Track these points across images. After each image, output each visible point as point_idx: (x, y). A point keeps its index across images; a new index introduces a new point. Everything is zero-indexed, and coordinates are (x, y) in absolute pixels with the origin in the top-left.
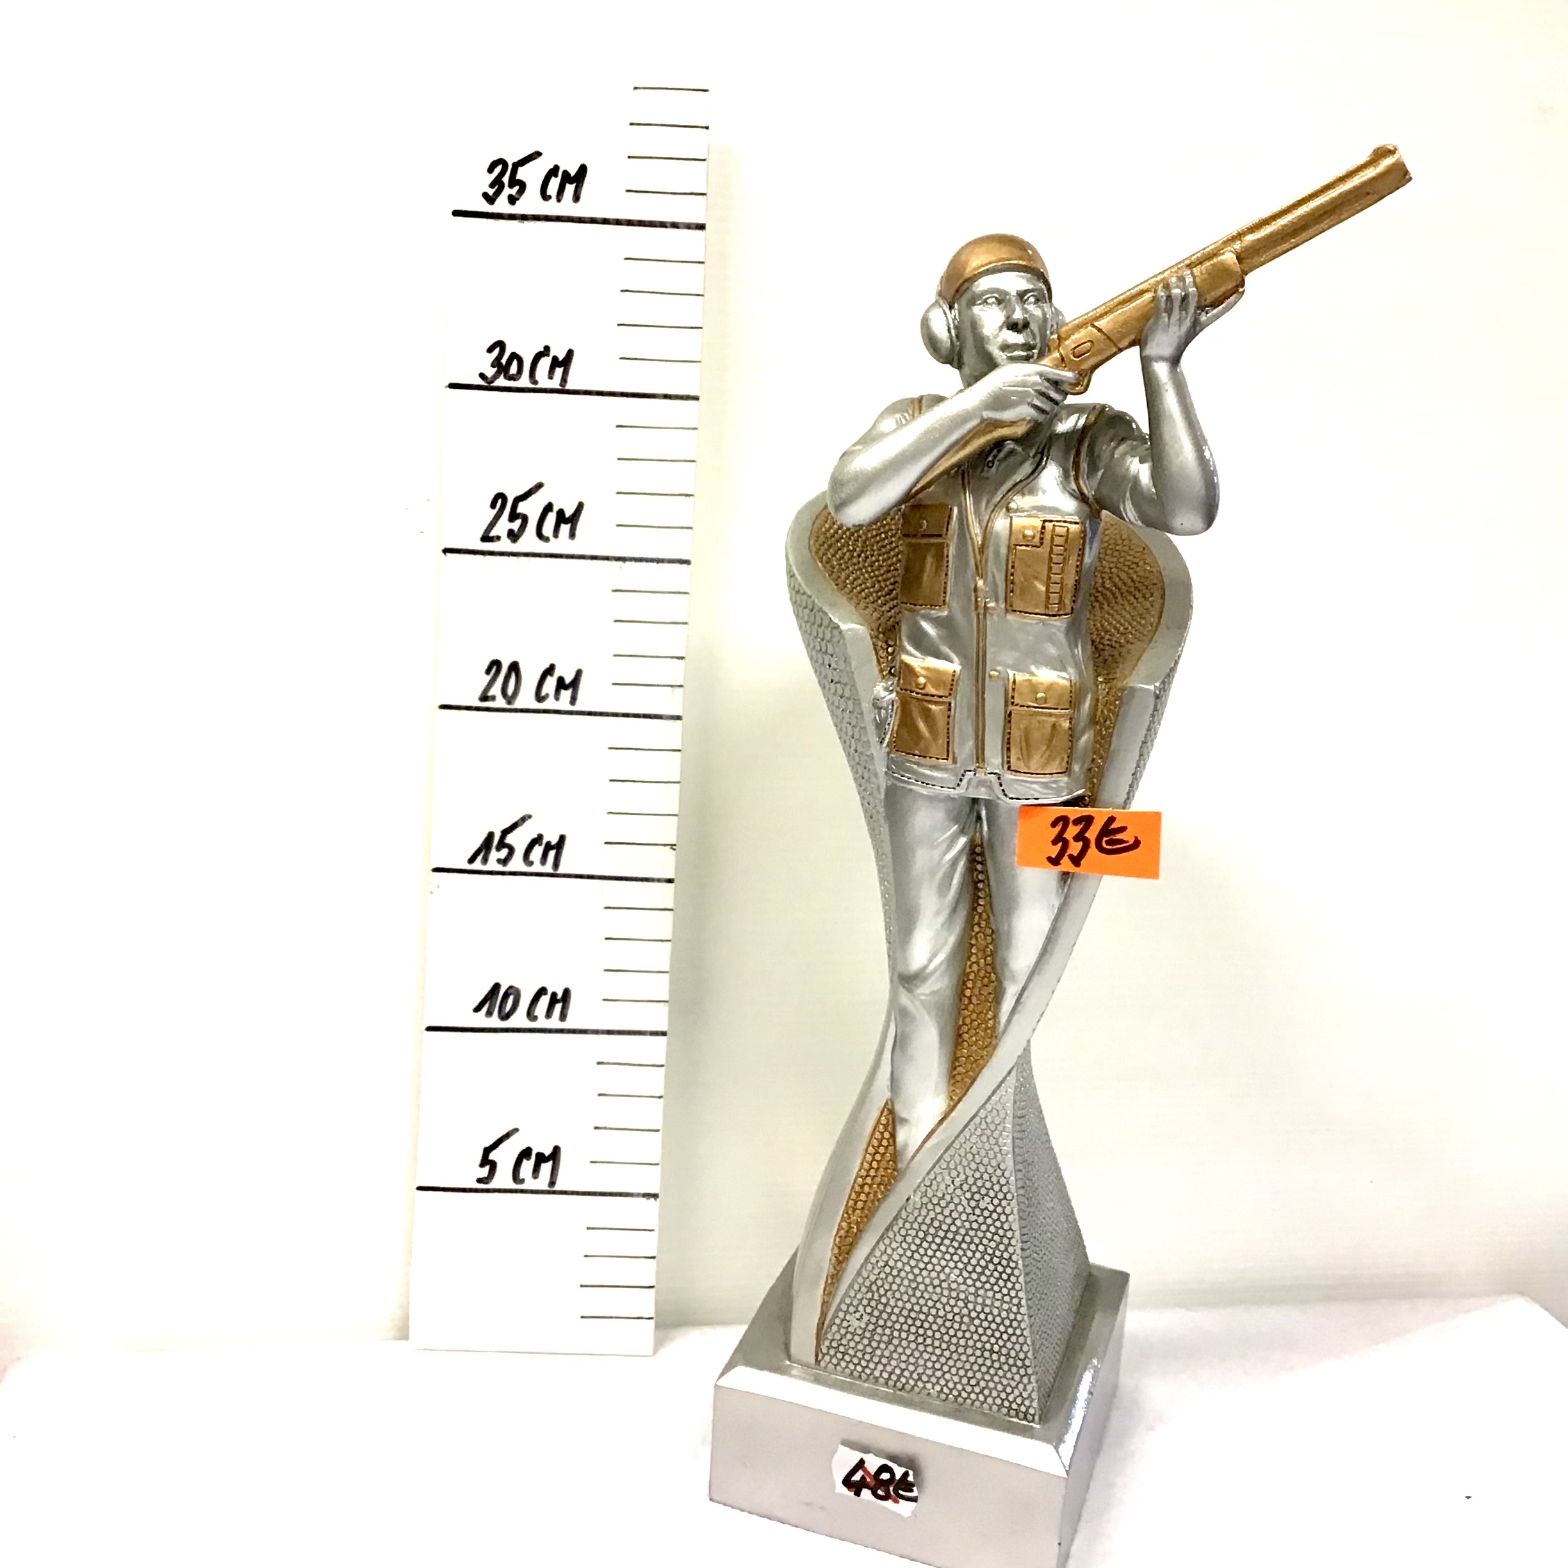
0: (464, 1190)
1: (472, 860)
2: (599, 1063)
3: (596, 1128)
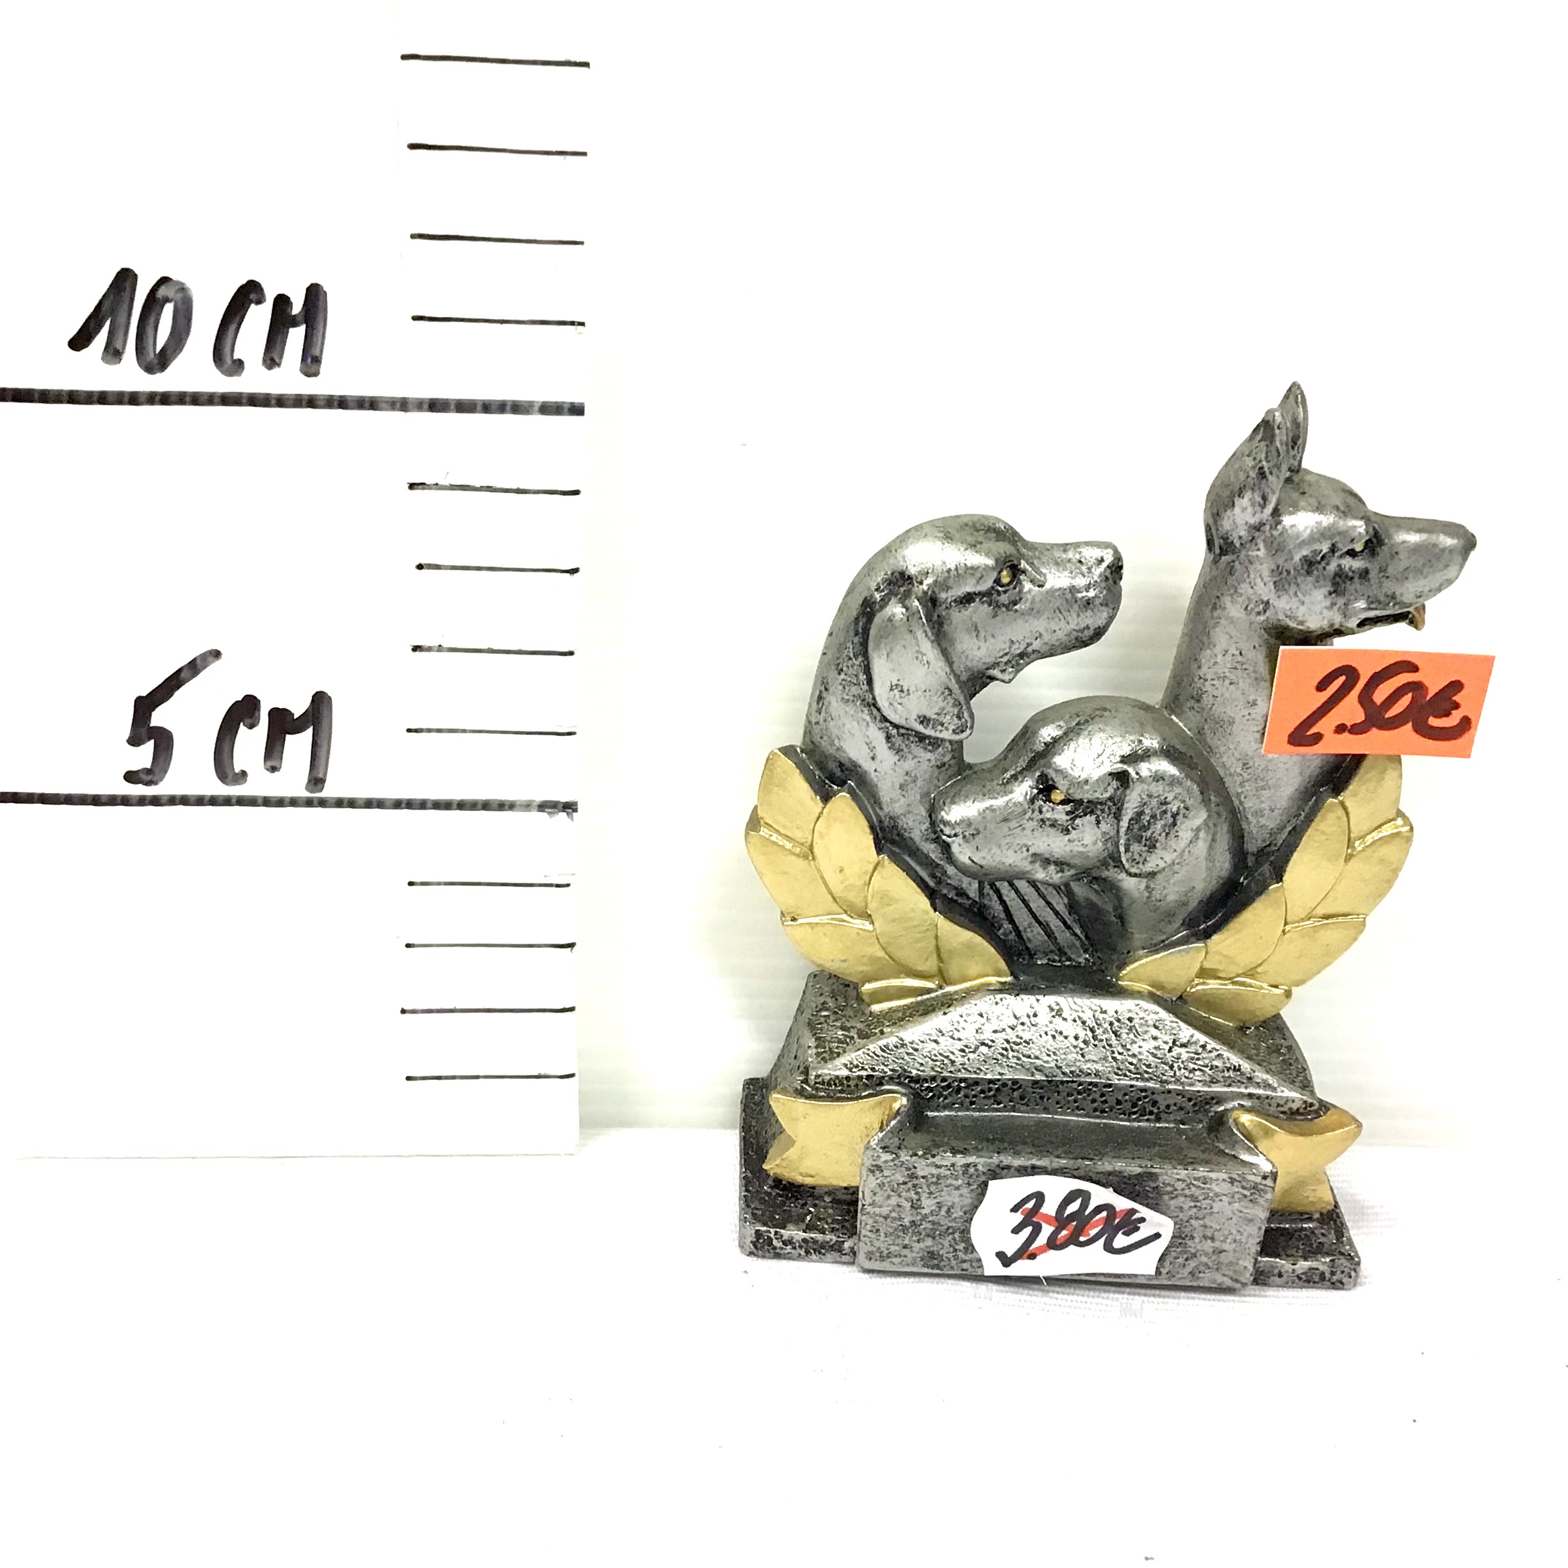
2: (412, 486)
3: (416, 648)
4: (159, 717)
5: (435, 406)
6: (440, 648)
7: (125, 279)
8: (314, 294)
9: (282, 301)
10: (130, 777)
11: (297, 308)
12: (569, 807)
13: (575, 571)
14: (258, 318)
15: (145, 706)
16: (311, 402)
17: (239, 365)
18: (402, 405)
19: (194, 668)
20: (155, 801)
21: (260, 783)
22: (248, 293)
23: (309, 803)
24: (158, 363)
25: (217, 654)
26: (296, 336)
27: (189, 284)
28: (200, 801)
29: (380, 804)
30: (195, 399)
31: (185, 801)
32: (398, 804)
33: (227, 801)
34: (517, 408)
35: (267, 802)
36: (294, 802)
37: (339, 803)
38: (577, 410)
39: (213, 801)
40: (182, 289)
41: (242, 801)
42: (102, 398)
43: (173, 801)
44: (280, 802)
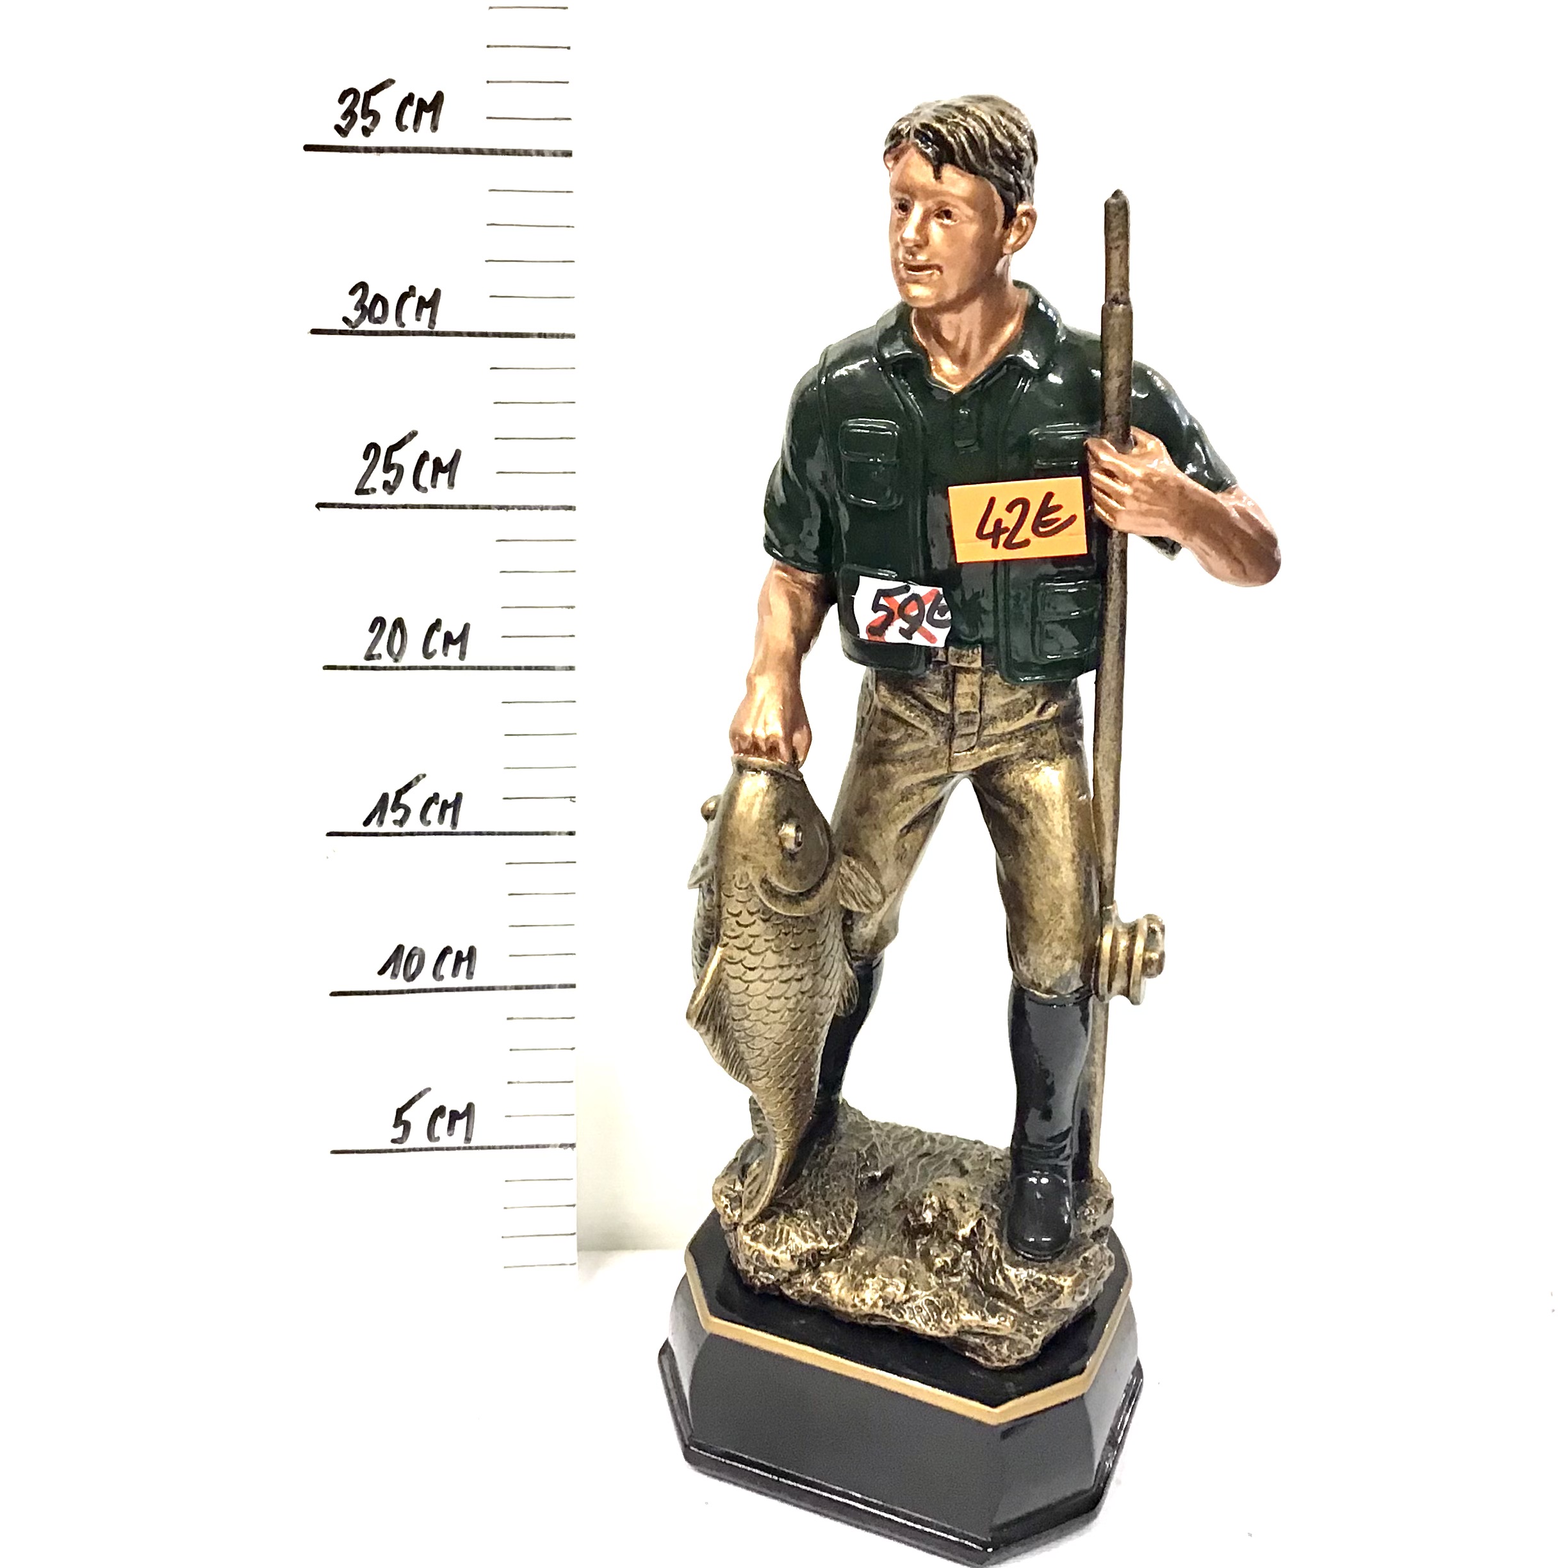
0: (379, 1151)
1: (367, 822)
2: (508, 1019)
4: (406, 1116)
5: (517, 988)
6: (518, 1082)
7: (400, 948)
8: (472, 950)
9: (459, 953)
10: (394, 1141)
11: (465, 955)
12: (573, 1146)
13: (573, 1049)
14: (450, 959)
15: (400, 1112)
16: (470, 989)
17: (442, 977)
18: (505, 988)
19: (420, 1095)
20: (403, 1151)
21: (445, 1140)
22: (446, 951)
23: (465, 1148)
24: (413, 977)
25: (429, 1089)
26: (464, 965)
27: (424, 949)
28: (421, 1150)
29: (494, 1148)
30: (425, 991)
31: (414, 1150)
32: (501, 1148)
33: (432, 1149)
34: (550, 987)
35: (448, 1149)
36: (459, 1148)
37: (477, 1148)
38: (573, 986)
39: (426, 1149)
40: (422, 951)
41: (438, 1149)
42: (389, 992)
43: (410, 1150)
44: (453, 1149)
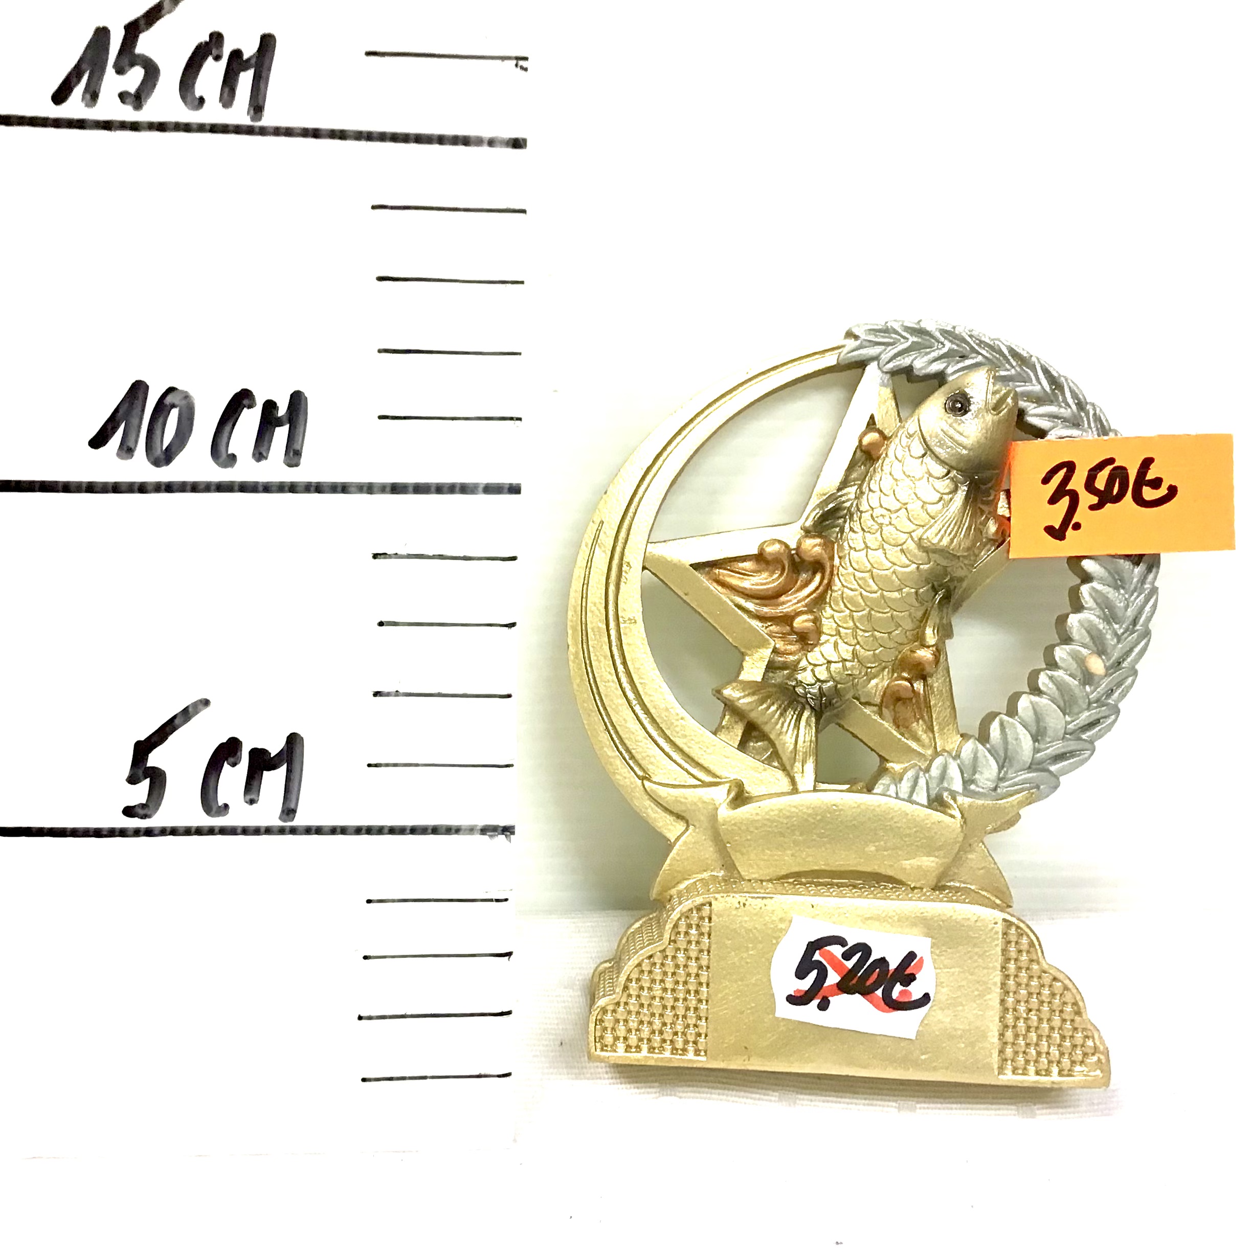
0: (98, 833)
1: (60, 96)
2: (375, 556)
3: (376, 694)
4: (154, 759)
5: (396, 489)
6: (397, 694)
7: (138, 390)
8: (297, 400)
9: (270, 406)
10: (129, 812)
11: (282, 411)
12: (508, 830)
13: (513, 625)
14: (250, 419)
15: (142, 749)
16: (292, 488)
17: (233, 458)
18: (369, 488)
19: (186, 714)
20: (149, 832)
21: (240, 814)
22: (242, 400)
23: (282, 831)
24: (166, 457)
25: (206, 703)
26: (281, 434)
27: (192, 393)
28: (188, 831)
29: (344, 831)
30: (195, 487)
31: (174, 831)
32: (358, 831)
33: (211, 831)
34: (465, 489)
35: (245, 831)
36: (268, 831)
37: (308, 831)
38: (515, 489)
39: (199, 831)
40: (186, 396)
41: (223, 831)
42: (116, 488)
43: (163, 832)
44: (257, 831)
